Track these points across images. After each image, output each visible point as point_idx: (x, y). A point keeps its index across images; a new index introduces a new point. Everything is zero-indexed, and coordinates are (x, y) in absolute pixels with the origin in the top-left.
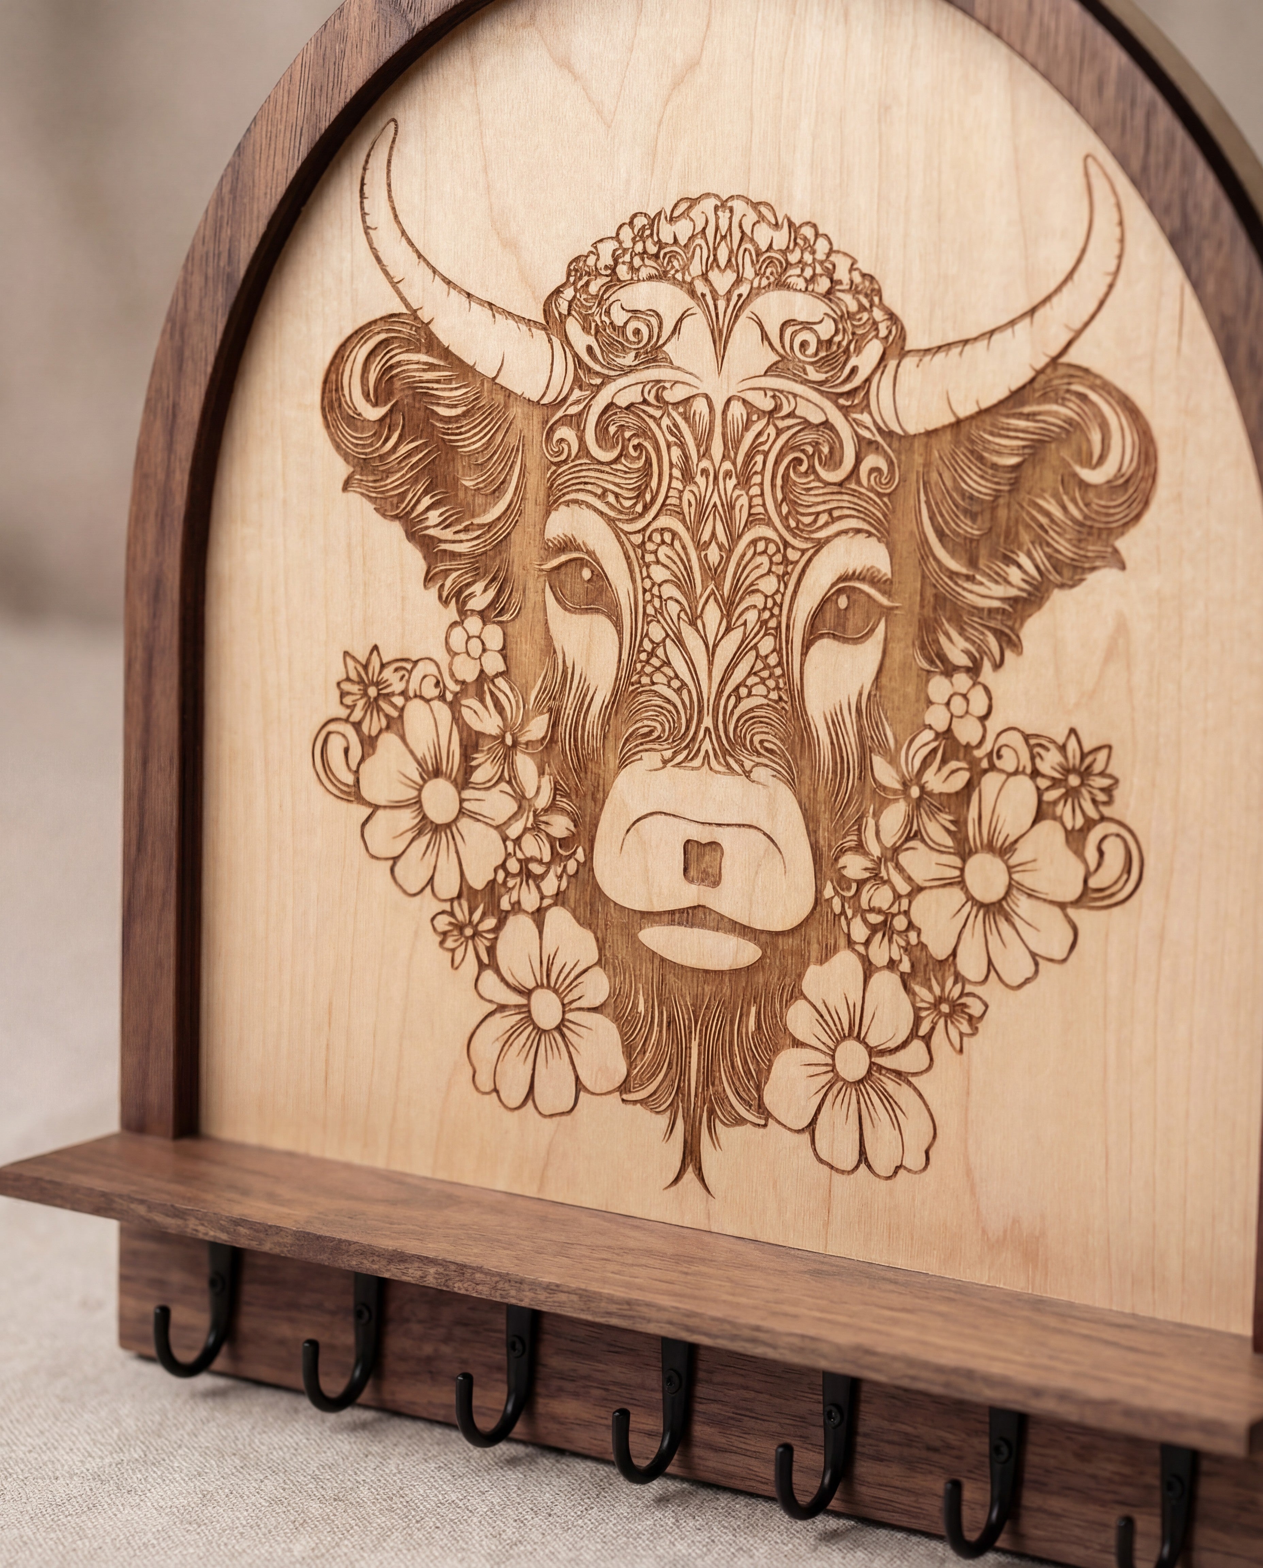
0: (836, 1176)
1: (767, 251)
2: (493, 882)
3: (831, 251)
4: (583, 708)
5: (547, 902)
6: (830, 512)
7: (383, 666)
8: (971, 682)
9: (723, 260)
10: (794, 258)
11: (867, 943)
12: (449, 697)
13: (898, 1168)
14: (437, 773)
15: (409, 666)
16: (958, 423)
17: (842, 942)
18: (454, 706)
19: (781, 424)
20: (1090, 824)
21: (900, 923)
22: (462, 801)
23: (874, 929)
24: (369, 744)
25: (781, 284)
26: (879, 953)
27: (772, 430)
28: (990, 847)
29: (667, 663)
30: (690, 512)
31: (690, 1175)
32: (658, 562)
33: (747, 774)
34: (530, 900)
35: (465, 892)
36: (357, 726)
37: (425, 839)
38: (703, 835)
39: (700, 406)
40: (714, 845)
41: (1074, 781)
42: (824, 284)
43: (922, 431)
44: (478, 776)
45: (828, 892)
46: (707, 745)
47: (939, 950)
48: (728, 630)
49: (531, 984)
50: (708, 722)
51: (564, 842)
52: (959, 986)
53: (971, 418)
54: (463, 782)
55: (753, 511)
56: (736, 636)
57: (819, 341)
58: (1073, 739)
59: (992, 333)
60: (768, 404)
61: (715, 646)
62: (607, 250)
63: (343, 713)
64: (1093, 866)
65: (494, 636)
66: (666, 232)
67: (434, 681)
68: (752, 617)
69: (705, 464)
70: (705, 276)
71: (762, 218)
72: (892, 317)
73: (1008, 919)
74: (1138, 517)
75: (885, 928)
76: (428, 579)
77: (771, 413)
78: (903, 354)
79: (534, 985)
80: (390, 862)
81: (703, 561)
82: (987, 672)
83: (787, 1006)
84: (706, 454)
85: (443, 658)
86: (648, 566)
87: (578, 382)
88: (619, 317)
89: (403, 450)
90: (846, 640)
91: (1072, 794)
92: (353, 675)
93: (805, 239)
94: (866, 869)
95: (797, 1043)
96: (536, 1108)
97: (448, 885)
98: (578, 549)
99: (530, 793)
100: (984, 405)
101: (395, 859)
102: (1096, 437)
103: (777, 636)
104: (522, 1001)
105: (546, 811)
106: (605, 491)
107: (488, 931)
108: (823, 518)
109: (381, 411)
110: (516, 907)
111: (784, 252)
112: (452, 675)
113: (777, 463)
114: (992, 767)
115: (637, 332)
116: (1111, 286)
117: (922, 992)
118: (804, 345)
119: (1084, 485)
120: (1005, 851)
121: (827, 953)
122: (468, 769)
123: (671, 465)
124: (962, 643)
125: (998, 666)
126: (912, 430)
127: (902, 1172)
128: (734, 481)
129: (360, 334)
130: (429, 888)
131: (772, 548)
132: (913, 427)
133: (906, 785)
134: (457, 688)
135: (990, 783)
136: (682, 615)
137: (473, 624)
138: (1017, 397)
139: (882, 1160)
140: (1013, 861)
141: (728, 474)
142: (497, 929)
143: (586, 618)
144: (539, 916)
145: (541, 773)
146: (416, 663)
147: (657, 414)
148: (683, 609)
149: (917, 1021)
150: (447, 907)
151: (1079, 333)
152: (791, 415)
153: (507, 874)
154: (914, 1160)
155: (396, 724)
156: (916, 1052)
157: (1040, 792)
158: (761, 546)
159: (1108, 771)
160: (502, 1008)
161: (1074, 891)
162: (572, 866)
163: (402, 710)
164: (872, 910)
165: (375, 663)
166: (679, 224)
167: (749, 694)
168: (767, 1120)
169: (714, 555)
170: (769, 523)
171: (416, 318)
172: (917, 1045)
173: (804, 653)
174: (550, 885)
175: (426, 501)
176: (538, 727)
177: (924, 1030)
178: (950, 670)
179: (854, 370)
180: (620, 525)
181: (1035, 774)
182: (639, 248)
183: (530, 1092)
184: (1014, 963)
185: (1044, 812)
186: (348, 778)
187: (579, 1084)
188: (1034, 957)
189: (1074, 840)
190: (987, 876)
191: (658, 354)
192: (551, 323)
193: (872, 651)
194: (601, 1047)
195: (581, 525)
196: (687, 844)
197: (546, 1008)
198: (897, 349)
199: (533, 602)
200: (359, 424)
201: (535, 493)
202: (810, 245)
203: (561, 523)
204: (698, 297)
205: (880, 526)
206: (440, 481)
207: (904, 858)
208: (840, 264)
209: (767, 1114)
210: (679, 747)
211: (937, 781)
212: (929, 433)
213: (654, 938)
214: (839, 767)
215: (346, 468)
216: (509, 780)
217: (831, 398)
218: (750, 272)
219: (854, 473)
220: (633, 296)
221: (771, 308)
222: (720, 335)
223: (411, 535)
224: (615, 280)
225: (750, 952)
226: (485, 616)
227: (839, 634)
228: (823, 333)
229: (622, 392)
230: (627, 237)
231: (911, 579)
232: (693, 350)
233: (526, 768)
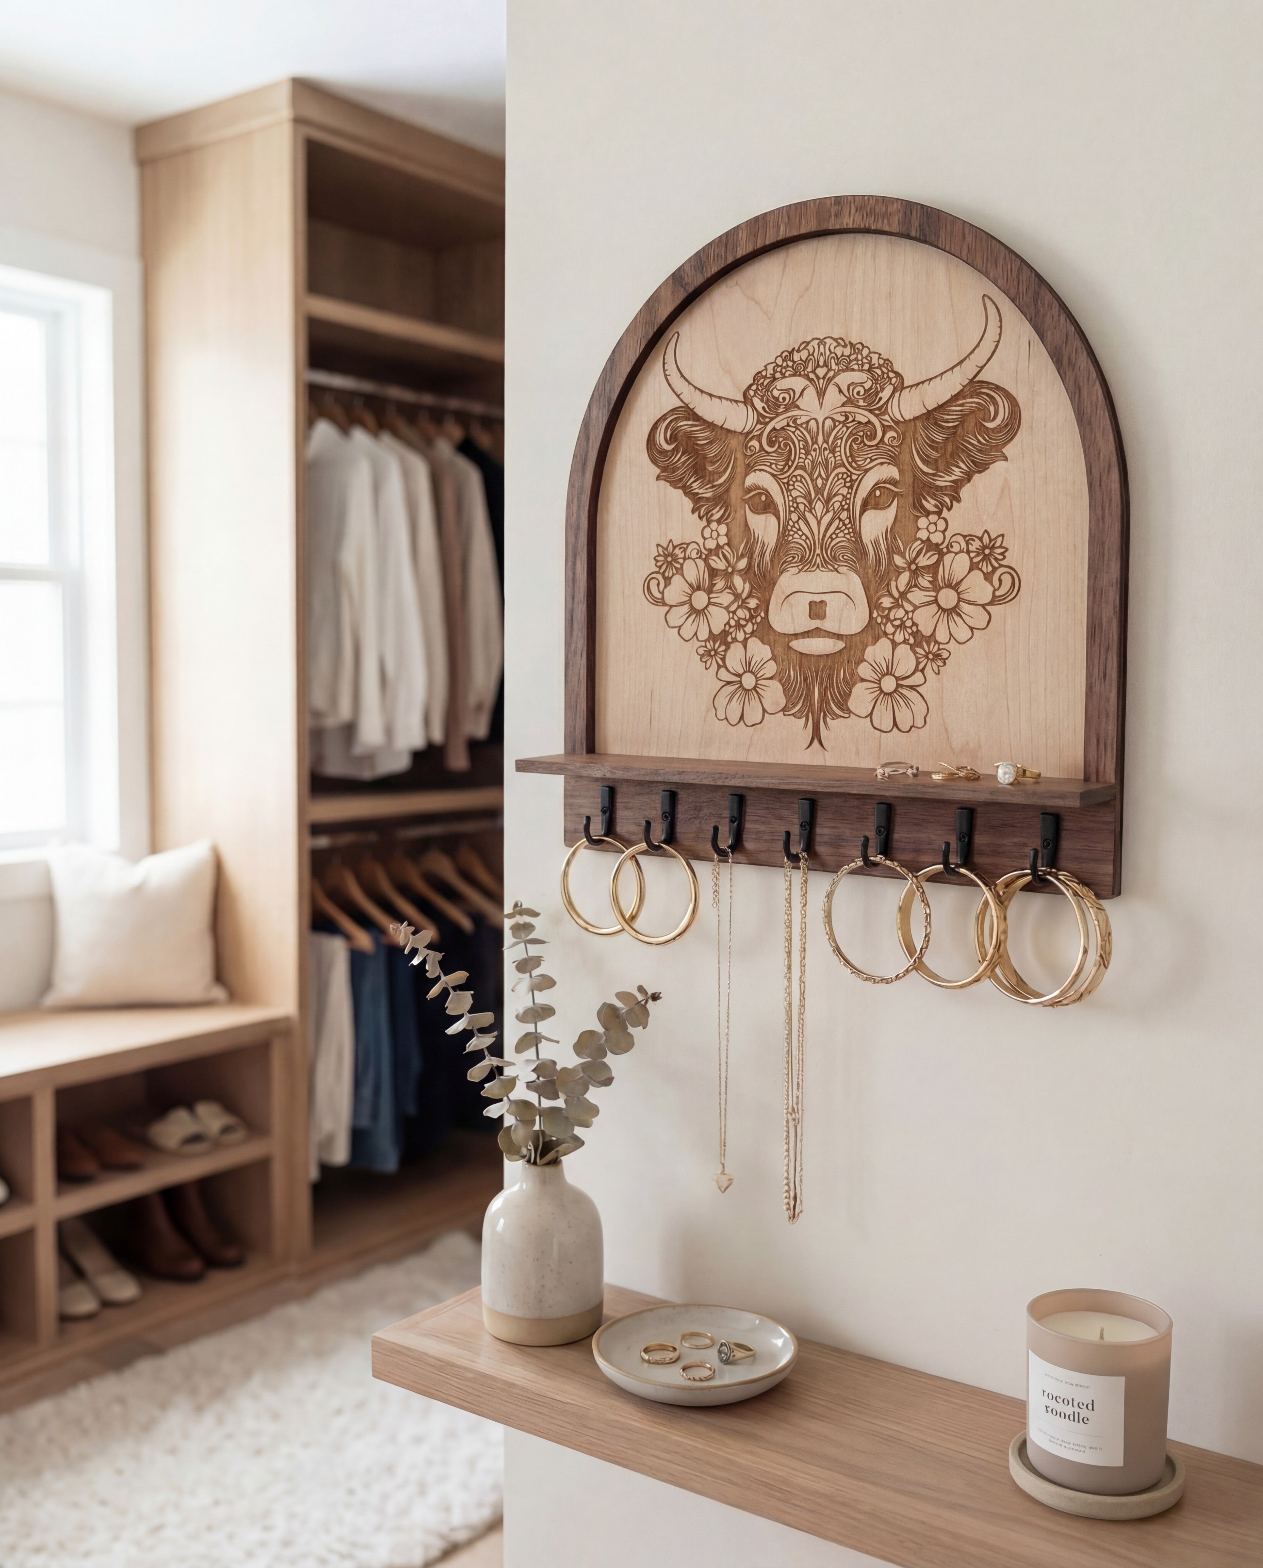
0: (882, 733)
1: (841, 357)
2: (724, 631)
3: (870, 353)
4: (762, 554)
5: (747, 636)
6: (870, 458)
7: (674, 547)
8: (938, 517)
9: (821, 363)
10: (853, 357)
11: (893, 634)
12: (704, 556)
13: (911, 727)
14: (699, 588)
15: (685, 546)
16: (929, 413)
17: (881, 634)
18: (706, 560)
19: (849, 425)
20: (995, 569)
21: (909, 623)
22: (709, 598)
23: (896, 627)
24: (668, 581)
25: (848, 369)
26: (899, 637)
27: (845, 429)
28: (949, 586)
29: (800, 529)
30: (809, 468)
31: (816, 742)
32: (795, 489)
33: (836, 570)
34: (740, 636)
35: (712, 636)
36: (663, 574)
37: (694, 616)
38: (817, 598)
39: (813, 424)
40: (822, 603)
41: (987, 551)
42: (866, 367)
43: (912, 418)
44: (716, 588)
45: (875, 615)
46: (818, 561)
47: (927, 632)
48: (828, 511)
49: (741, 671)
50: (818, 551)
51: (755, 609)
52: (937, 646)
53: (935, 409)
54: (709, 591)
55: (837, 463)
56: (830, 515)
57: (865, 391)
58: (986, 534)
59: (942, 374)
60: (842, 419)
61: (821, 518)
62: (770, 368)
63: (657, 569)
64: (997, 587)
65: (723, 529)
66: (796, 357)
67: (696, 551)
68: (837, 505)
69: (815, 446)
70: (813, 372)
71: (839, 344)
72: (898, 374)
73: (960, 616)
74: (1012, 439)
75: (902, 626)
76: (693, 512)
77: (843, 422)
78: (903, 388)
79: (743, 671)
80: (677, 629)
81: (815, 486)
82: (945, 513)
83: (858, 666)
84: (815, 442)
85: (700, 541)
86: (791, 491)
87: (758, 422)
88: (776, 393)
89: (683, 459)
90: (881, 509)
91: (986, 558)
92: (662, 553)
93: (858, 348)
94: (892, 603)
95: (863, 680)
96: (745, 723)
97: (704, 634)
98: (760, 488)
99: (739, 591)
100: (940, 404)
101: (680, 627)
102: (992, 409)
103: (848, 510)
104: (738, 679)
105: (746, 598)
106: (771, 464)
107: (723, 651)
108: (868, 460)
109: (671, 447)
110: (735, 640)
111: (848, 357)
112: (705, 548)
113: (846, 441)
114: (949, 552)
115: (784, 399)
116: (997, 346)
117: (919, 650)
118: (858, 393)
119: (987, 428)
120: (955, 587)
121: (876, 639)
122: (712, 585)
123: (800, 449)
124: (933, 502)
125: (949, 509)
126: (907, 418)
127: (913, 728)
128: (828, 451)
129: (663, 418)
130: (695, 637)
131: (845, 476)
133: (909, 564)
134: (706, 552)
135: (948, 558)
136: (807, 509)
137: (714, 525)
138: (955, 398)
139: (904, 724)
140: (959, 591)
141: (825, 449)
142: (725, 651)
143: (763, 516)
144: (744, 643)
145: (745, 583)
146: (688, 544)
147: (793, 429)
148: (805, 506)
149: (918, 663)
150: (703, 644)
151: (982, 368)
152: (853, 421)
153: (730, 627)
154: (919, 722)
155: (680, 571)
156: (918, 678)
157: (971, 559)
158: (840, 476)
159: (1003, 545)
160: (729, 683)
161: (988, 598)
162: (759, 619)
163: (682, 565)
164: (896, 619)
165: (671, 547)
166: (802, 352)
167: (837, 537)
168: (849, 714)
169: (819, 482)
170: (843, 465)
171: (689, 408)
172: (919, 674)
173: (861, 514)
174: (749, 628)
175: (692, 479)
176: (743, 564)
177: (921, 667)
178: (928, 513)
179: (881, 399)
180: (778, 476)
181: (968, 552)
182: (785, 364)
183: (742, 717)
184: (962, 633)
185: (973, 567)
186: (659, 596)
187: (764, 711)
188: (972, 629)
189: (988, 577)
190: (948, 598)
191: (794, 405)
192: (747, 400)
193: (892, 512)
194: (774, 693)
195: (761, 479)
196: (811, 603)
197: (749, 681)
198: (900, 387)
199: (740, 513)
200: (663, 452)
201: (740, 469)
202: (860, 352)
203: (752, 479)
204: (811, 380)
205: (894, 460)
206: (699, 470)
207: (909, 596)
208: (875, 357)
209: (850, 712)
210: (806, 563)
211: (923, 561)
212: (915, 419)
213: (799, 645)
214: (878, 561)
215: (658, 471)
216: (730, 587)
217: (871, 411)
218: (834, 366)
219: (882, 440)
220: (782, 384)
221: (844, 379)
222: (821, 394)
223: (686, 494)
224: (775, 379)
225: (841, 645)
226: (719, 522)
227: (876, 507)
228: (867, 386)
229: (778, 423)
230: (779, 361)
231: (909, 479)
232: (809, 401)
233: (738, 581)
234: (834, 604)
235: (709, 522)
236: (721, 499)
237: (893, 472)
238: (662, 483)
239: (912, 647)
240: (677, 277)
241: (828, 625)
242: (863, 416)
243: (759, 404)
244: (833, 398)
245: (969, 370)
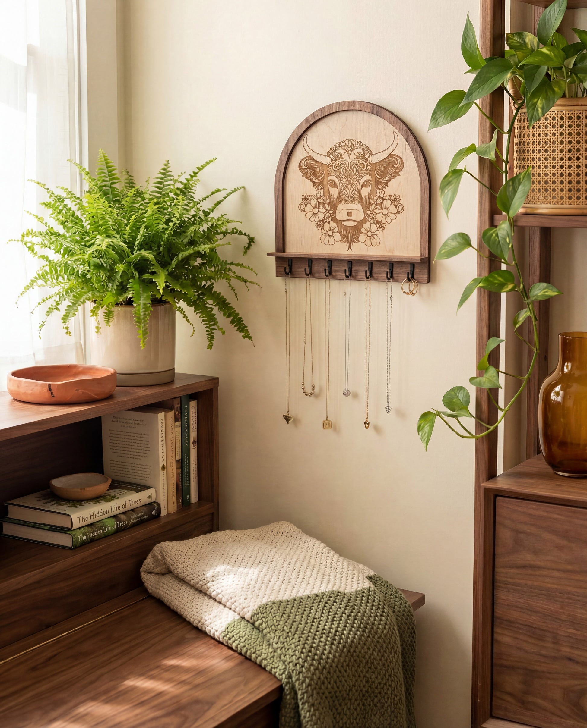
1: (355, 145)
3: (363, 144)
4: (334, 199)
8: (382, 190)
9: (349, 146)
10: (358, 145)
14: (315, 207)
16: (379, 162)
18: (317, 200)
20: (397, 204)
22: (318, 210)
23: (371, 219)
24: (306, 205)
25: (356, 148)
26: (372, 221)
27: (356, 165)
28: (386, 208)
29: (344, 192)
30: (346, 175)
31: (350, 249)
32: (342, 181)
33: (355, 203)
34: (328, 220)
35: (319, 221)
36: (305, 203)
38: (350, 211)
39: (347, 163)
40: (351, 212)
41: (395, 200)
42: (362, 148)
44: (320, 207)
46: (350, 201)
48: (352, 188)
50: (350, 198)
51: (332, 214)
53: (381, 161)
54: (318, 208)
55: (354, 174)
57: (362, 155)
58: (395, 195)
59: (383, 151)
61: (350, 190)
62: (334, 147)
63: (303, 202)
65: (322, 191)
66: (342, 144)
68: (354, 186)
70: (347, 149)
71: (354, 141)
72: (371, 151)
73: (388, 216)
74: (402, 170)
75: (373, 219)
76: (313, 186)
77: (356, 163)
82: (384, 189)
83: (361, 229)
84: (348, 168)
85: (316, 195)
87: (331, 162)
88: (337, 154)
89: (309, 171)
92: (304, 198)
95: (363, 233)
97: (317, 220)
98: (332, 180)
100: (382, 159)
102: (396, 162)
103: (358, 188)
106: (336, 174)
108: (363, 174)
109: (306, 168)
110: (326, 221)
113: (357, 168)
116: (397, 145)
117: (377, 225)
118: (360, 155)
119: (395, 167)
120: (387, 209)
121: (366, 222)
122: (319, 207)
123: (344, 170)
124: (381, 186)
129: (303, 159)
131: (357, 178)
132: (374, 163)
133: (375, 202)
135: (385, 201)
136: (346, 186)
137: (319, 190)
138: (386, 158)
141: (351, 170)
143: (333, 188)
144: (329, 222)
146: (312, 195)
147: (342, 164)
149: (377, 229)
151: (394, 150)
152: (358, 163)
155: (310, 203)
156: (377, 232)
157: (391, 201)
158: (355, 178)
160: (324, 233)
161: (396, 212)
163: (310, 201)
165: (307, 196)
166: (344, 143)
167: (355, 195)
169: (349, 179)
170: (356, 175)
171: (311, 157)
173: (361, 189)
174: (330, 219)
175: (313, 177)
178: (379, 189)
179: (366, 157)
180: (338, 177)
182: (339, 146)
183: (328, 243)
184: (389, 221)
185: (391, 203)
186: (303, 209)
187: (335, 241)
188: (391, 220)
189: (396, 206)
190: (385, 212)
191: (341, 157)
192: (328, 155)
193: (369, 188)
194: (338, 237)
195: (332, 178)
196: (348, 212)
197: (330, 233)
198: (371, 154)
199: (327, 187)
200: (304, 169)
201: (326, 175)
202: (360, 144)
203: (330, 178)
204: (346, 151)
205: (370, 175)
206: (314, 174)
207: (375, 211)
208: (364, 146)
209: (359, 241)
210: (346, 201)
211: (378, 202)
212: (376, 163)
213: (344, 223)
214: (366, 201)
215: (302, 174)
216: (324, 207)
217: (364, 160)
218: (353, 147)
219: (366, 169)
220: (338, 151)
221: (356, 151)
222: (349, 155)
223: (311, 181)
224: (336, 150)
225: (356, 223)
226: (321, 189)
227: (365, 187)
228: (362, 153)
229: (337, 162)
230: (337, 145)
231: (374, 179)
232: (346, 157)
233: (327, 206)
234: (354, 213)
235: (318, 189)
236: (321, 183)
237: (369, 177)
238: (303, 177)
239: (376, 224)
240: (307, 120)
241: (352, 218)
242: (361, 162)
243: (332, 157)
244: (353, 156)
245: (390, 151)
